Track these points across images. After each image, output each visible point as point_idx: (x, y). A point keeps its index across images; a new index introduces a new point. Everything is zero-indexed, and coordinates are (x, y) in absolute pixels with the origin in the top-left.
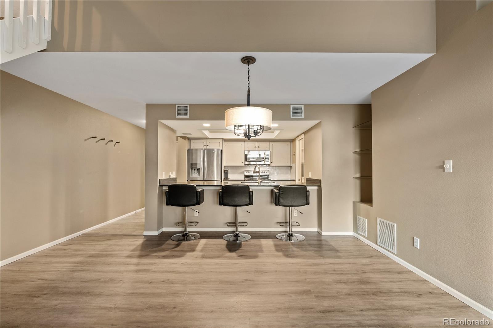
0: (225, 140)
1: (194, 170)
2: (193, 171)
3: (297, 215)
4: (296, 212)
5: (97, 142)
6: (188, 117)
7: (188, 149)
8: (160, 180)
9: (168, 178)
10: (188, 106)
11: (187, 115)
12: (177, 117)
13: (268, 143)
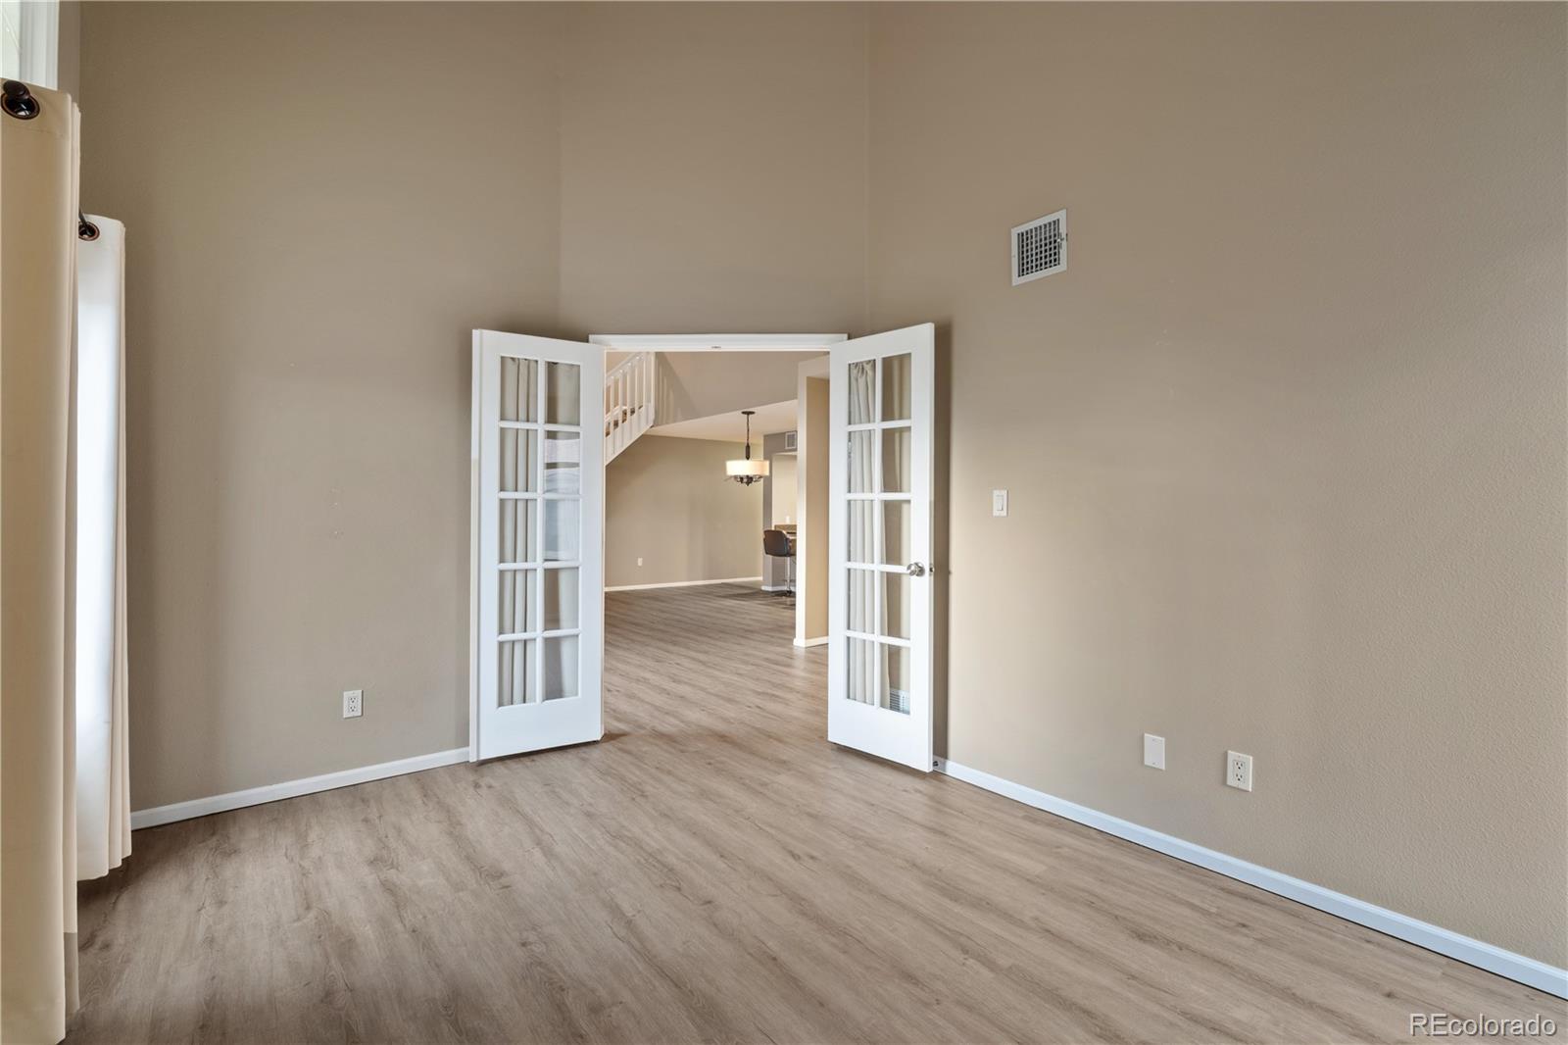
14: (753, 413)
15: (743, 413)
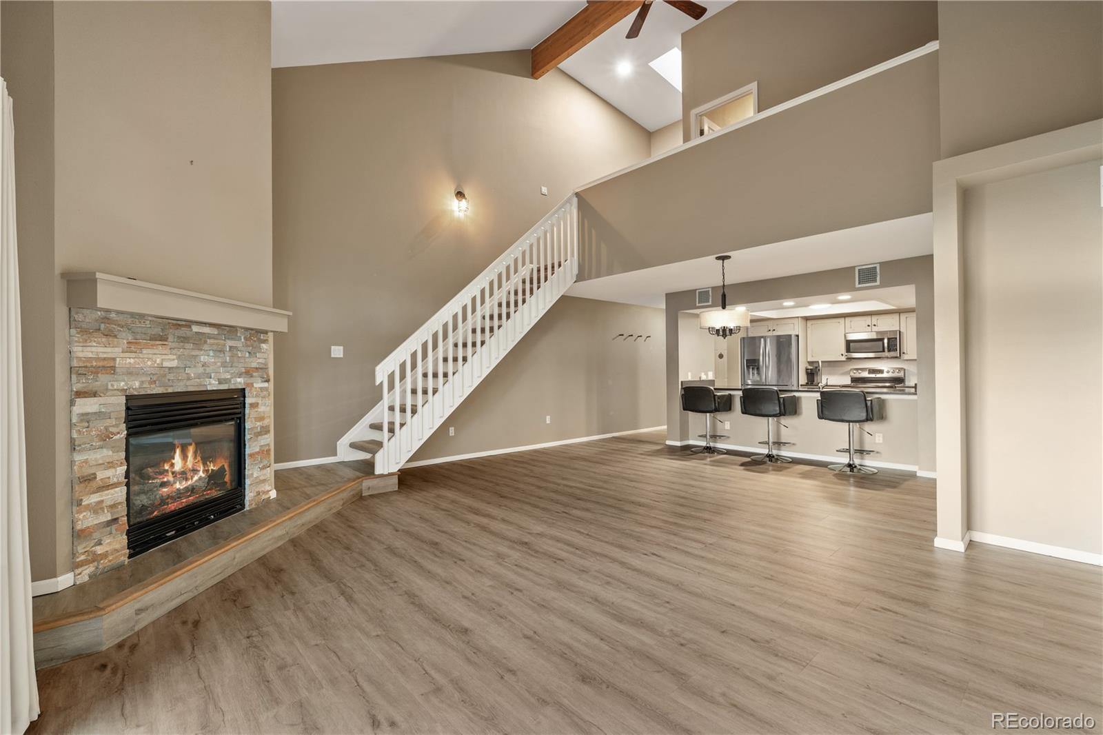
0: (807, 319)
1: (753, 369)
2: (751, 370)
3: (881, 442)
4: (879, 436)
5: (625, 339)
6: (710, 303)
7: (744, 338)
8: (682, 382)
9: (699, 379)
10: (710, 290)
11: (709, 302)
12: (697, 305)
13: (896, 316)
14: (729, 257)
15: (718, 258)
